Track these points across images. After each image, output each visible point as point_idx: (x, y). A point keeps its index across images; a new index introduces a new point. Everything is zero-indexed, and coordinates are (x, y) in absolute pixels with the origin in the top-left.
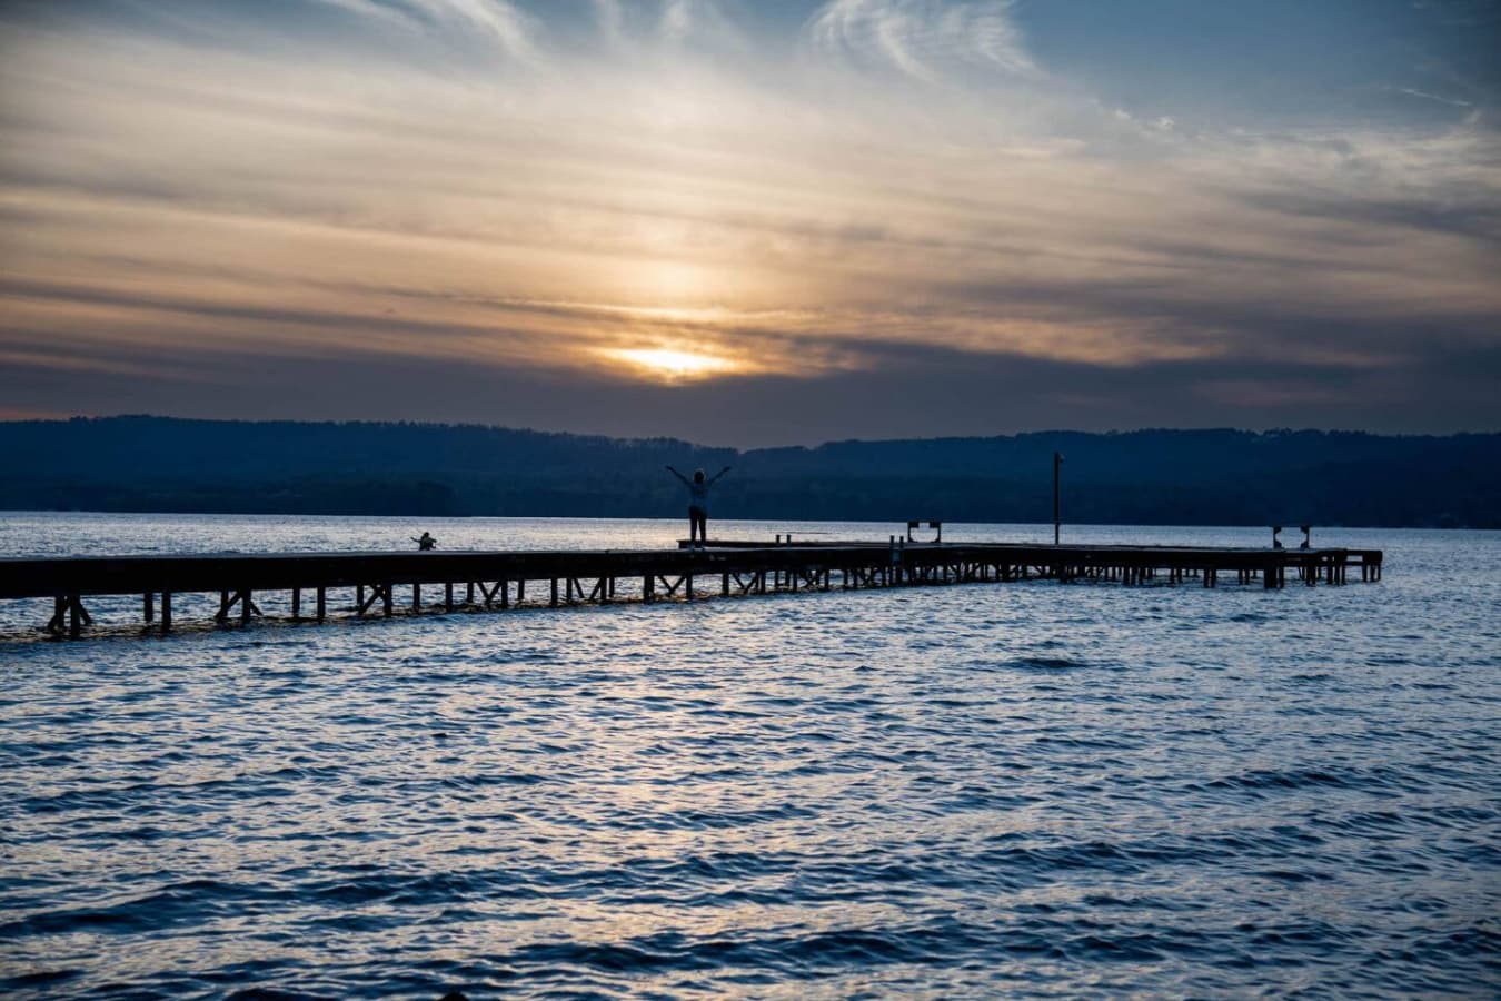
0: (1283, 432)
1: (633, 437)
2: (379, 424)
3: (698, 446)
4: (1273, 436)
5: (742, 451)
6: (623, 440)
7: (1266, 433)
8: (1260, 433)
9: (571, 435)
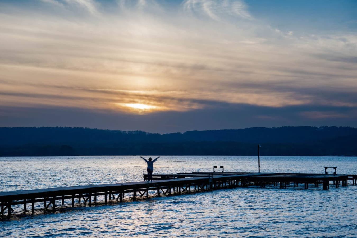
0: (325, 127)
1: (128, 131)
2: (50, 127)
3: (148, 133)
4: (323, 128)
5: (162, 134)
6: (125, 131)
7: (320, 127)
8: (318, 127)
9: (109, 130)
